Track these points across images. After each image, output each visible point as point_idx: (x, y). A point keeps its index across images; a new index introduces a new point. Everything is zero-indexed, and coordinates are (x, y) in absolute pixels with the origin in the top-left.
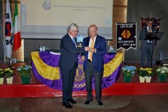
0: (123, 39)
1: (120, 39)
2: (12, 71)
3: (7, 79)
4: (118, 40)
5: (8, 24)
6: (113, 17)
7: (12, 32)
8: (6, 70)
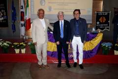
0: (100, 23)
1: (98, 23)
2: (24, 45)
3: (22, 50)
4: (97, 24)
5: (22, 13)
6: (93, 7)
7: (25, 18)
8: (21, 44)
